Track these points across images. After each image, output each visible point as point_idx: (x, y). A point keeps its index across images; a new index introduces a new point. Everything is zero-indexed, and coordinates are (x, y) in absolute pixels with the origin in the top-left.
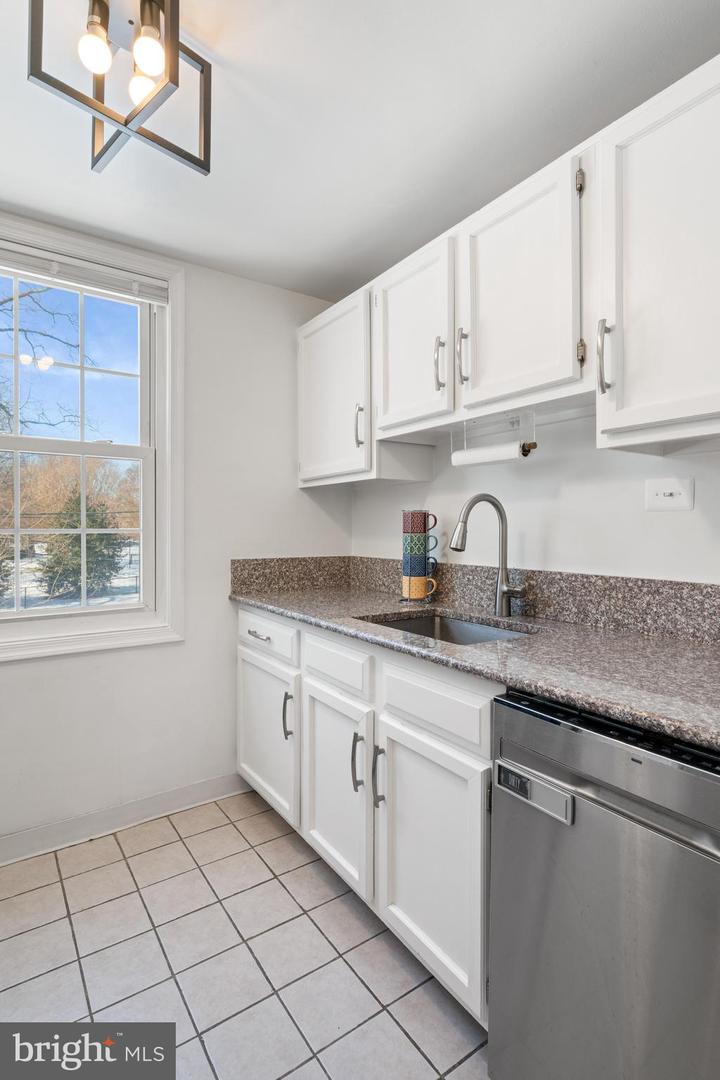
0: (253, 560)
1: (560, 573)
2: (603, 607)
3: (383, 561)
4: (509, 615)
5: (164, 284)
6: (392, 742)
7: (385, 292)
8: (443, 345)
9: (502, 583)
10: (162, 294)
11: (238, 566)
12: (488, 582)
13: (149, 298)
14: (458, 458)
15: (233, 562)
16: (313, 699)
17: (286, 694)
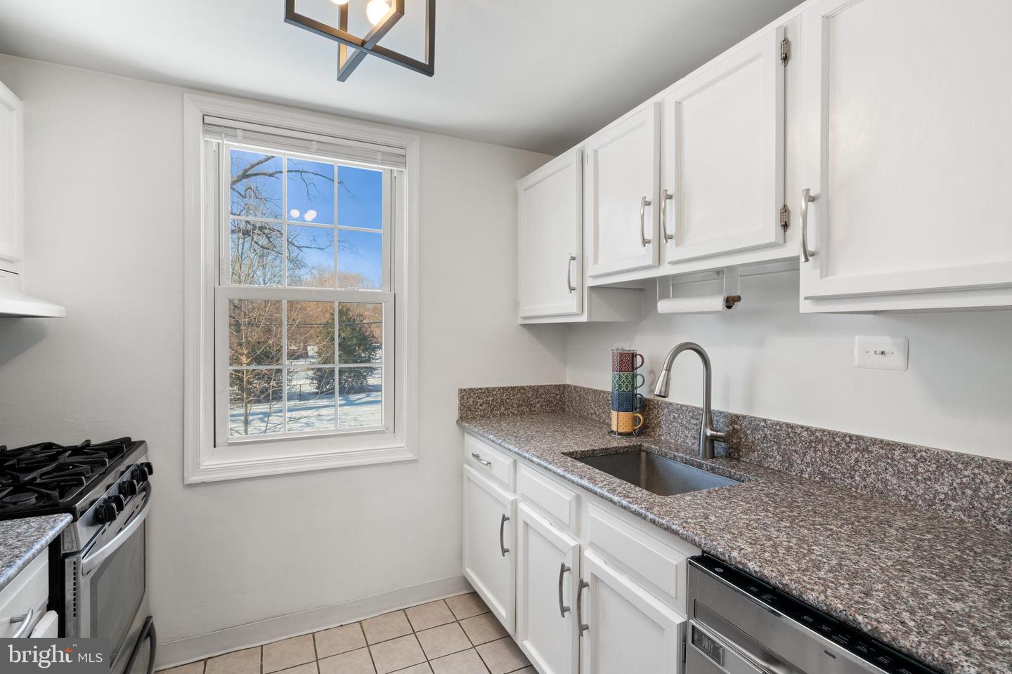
0: (478, 389)
1: (765, 420)
2: (808, 459)
3: (595, 391)
4: (713, 456)
5: (402, 152)
6: (595, 578)
7: (596, 152)
8: (649, 204)
9: (706, 426)
10: (401, 160)
11: (465, 394)
12: (694, 422)
13: (391, 165)
14: (664, 306)
15: (461, 391)
16: (526, 524)
17: (504, 516)
